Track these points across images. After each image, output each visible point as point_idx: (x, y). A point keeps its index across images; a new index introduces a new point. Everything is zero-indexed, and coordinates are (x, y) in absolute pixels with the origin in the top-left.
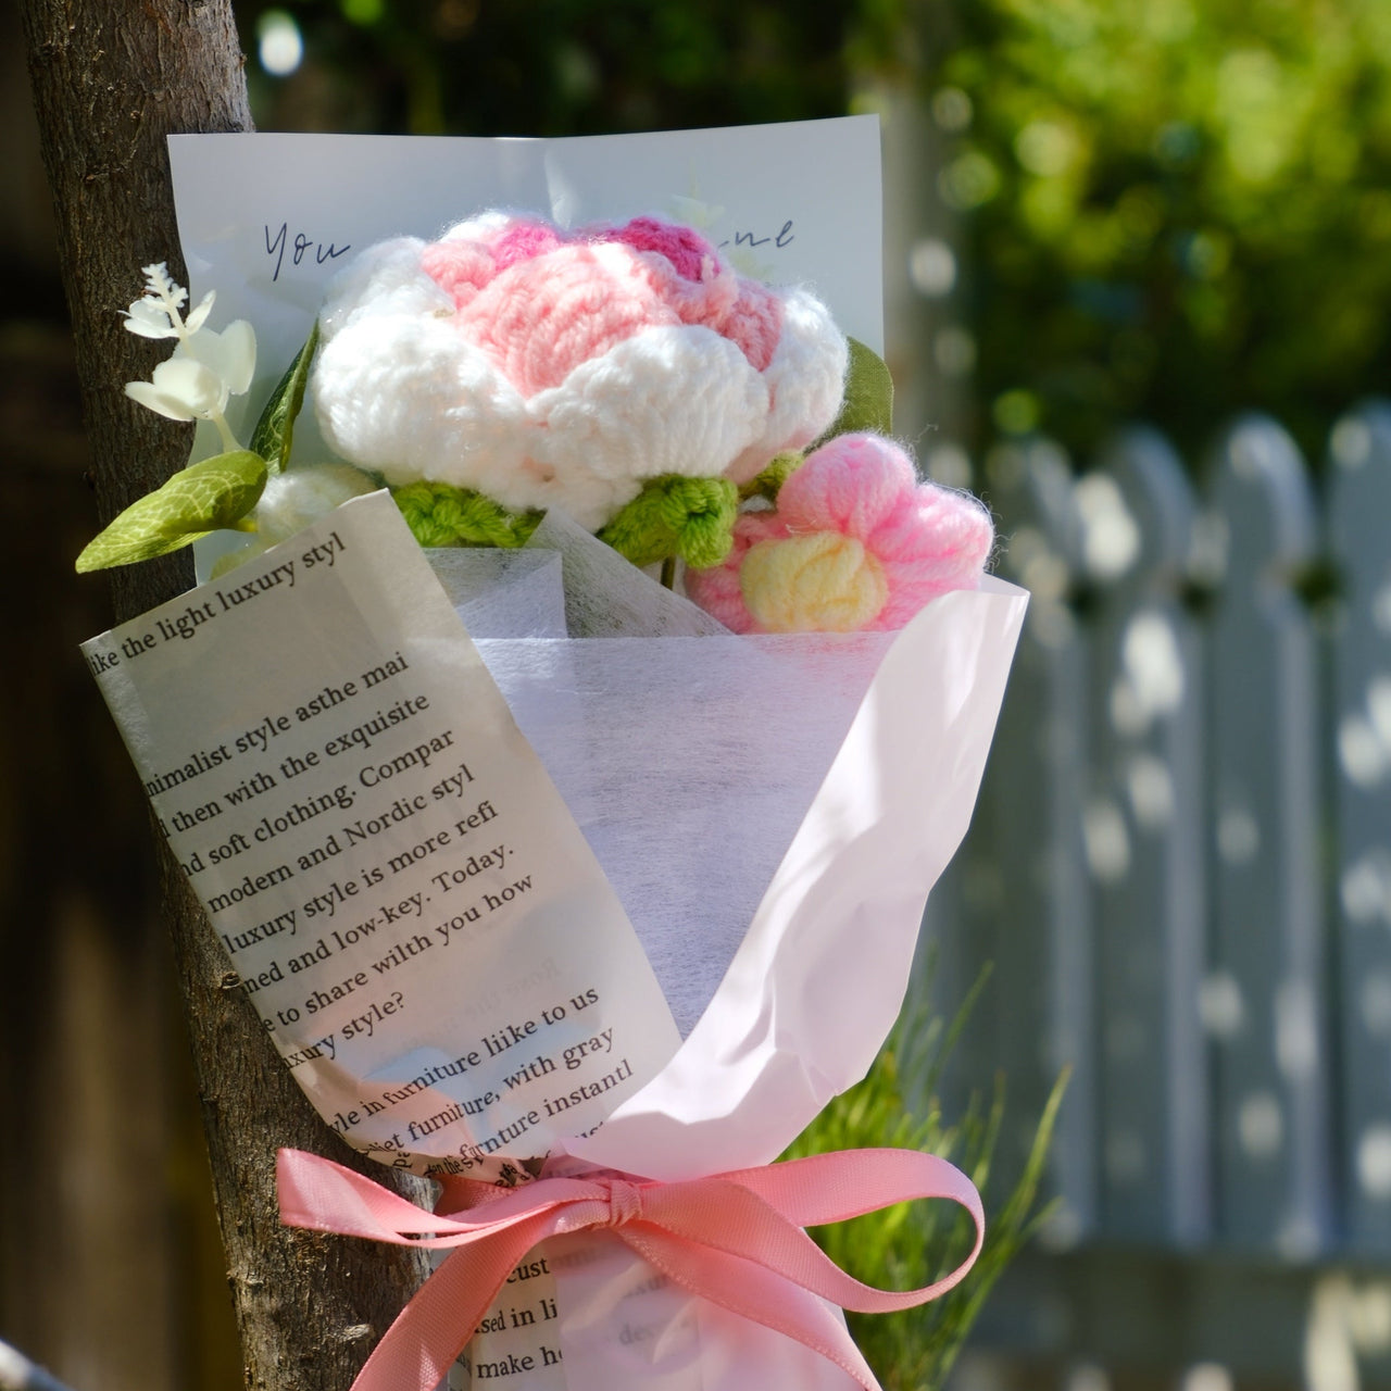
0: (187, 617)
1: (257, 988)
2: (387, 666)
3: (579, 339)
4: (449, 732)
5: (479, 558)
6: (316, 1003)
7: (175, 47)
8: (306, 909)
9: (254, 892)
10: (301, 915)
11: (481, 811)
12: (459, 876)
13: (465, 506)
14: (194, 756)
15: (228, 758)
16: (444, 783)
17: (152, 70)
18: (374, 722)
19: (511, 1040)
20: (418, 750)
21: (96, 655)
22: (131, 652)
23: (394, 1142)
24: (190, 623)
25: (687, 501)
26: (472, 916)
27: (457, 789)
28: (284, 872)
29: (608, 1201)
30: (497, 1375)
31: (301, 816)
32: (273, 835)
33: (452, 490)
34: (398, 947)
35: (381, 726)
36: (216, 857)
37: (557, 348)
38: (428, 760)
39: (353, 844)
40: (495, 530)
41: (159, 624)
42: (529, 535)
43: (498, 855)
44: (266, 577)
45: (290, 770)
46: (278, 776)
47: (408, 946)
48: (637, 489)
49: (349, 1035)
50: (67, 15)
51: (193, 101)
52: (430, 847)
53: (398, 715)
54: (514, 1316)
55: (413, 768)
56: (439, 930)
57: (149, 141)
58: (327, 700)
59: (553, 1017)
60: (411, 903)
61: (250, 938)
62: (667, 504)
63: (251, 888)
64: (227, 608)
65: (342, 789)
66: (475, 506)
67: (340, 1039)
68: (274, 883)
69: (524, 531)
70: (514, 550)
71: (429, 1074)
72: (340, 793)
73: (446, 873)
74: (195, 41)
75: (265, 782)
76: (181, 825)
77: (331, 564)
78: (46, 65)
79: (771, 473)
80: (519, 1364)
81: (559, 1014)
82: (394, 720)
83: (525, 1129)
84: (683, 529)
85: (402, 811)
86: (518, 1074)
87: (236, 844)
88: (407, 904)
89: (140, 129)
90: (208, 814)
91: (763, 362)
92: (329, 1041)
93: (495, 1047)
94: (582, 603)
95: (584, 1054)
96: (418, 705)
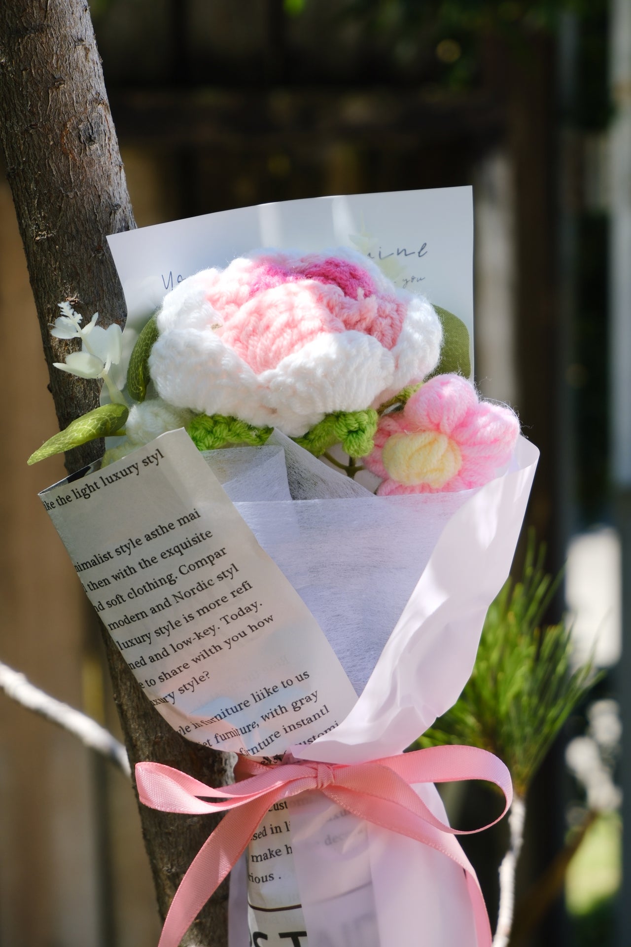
0: (86, 488)
1: (135, 668)
2: (190, 516)
3: (285, 343)
4: (224, 549)
5: (240, 453)
6: (164, 677)
7: (79, 168)
8: (155, 632)
9: (130, 622)
10: (153, 635)
11: (243, 586)
12: (234, 617)
13: (231, 427)
14: (95, 556)
15: (112, 558)
16: (223, 573)
17: (67, 181)
18: (185, 543)
19: (266, 695)
20: (208, 557)
21: (45, 502)
22: (61, 503)
23: (207, 743)
24: (88, 492)
25: (347, 425)
26: (243, 635)
27: (230, 576)
28: (143, 614)
29: (316, 777)
30: (261, 860)
31: (150, 588)
32: (137, 596)
33: (224, 418)
34: (204, 651)
35: (188, 545)
36: (110, 604)
37: (274, 348)
38: (214, 562)
39: (178, 602)
40: (248, 438)
41: (73, 491)
42: (268, 438)
43: (255, 606)
44: (124, 470)
45: (143, 565)
46: (138, 568)
47: (210, 650)
48: (322, 418)
49: (182, 692)
50: (21, 153)
51: (91, 196)
52: (218, 604)
53: (197, 540)
54: (272, 828)
55: (206, 566)
56: (226, 642)
57: (67, 219)
58: (160, 531)
59: (287, 684)
60: (210, 630)
61: (130, 644)
62: (336, 427)
63: (128, 620)
64: (106, 485)
65: (170, 575)
66: (236, 427)
67: (177, 694)
68: (139, 619)
69: (264, 436)
70: (259, 447)
71: (223, 713)
72: (169, 577)
73: (227, 616)
74: (91, 163)
75: (131, 571)
76: (92, 588)
77: (157, 465)
78: (13, 177)
79: (402, 394)
80: (274, 853)
81: (290, 683)
82: (195, 542)
83: (273, 741)
84: (346, 439)
85: (202, 587)
86: (268, 714)
87: (119, 599)
88: (208, 631)
89: (62, 213)
90: (104, 584)
91: (392, 344)
92: (172, 695)
93: (257, 698)
94: (297, 472)
95: (302, 704)
96: (206, 535)
